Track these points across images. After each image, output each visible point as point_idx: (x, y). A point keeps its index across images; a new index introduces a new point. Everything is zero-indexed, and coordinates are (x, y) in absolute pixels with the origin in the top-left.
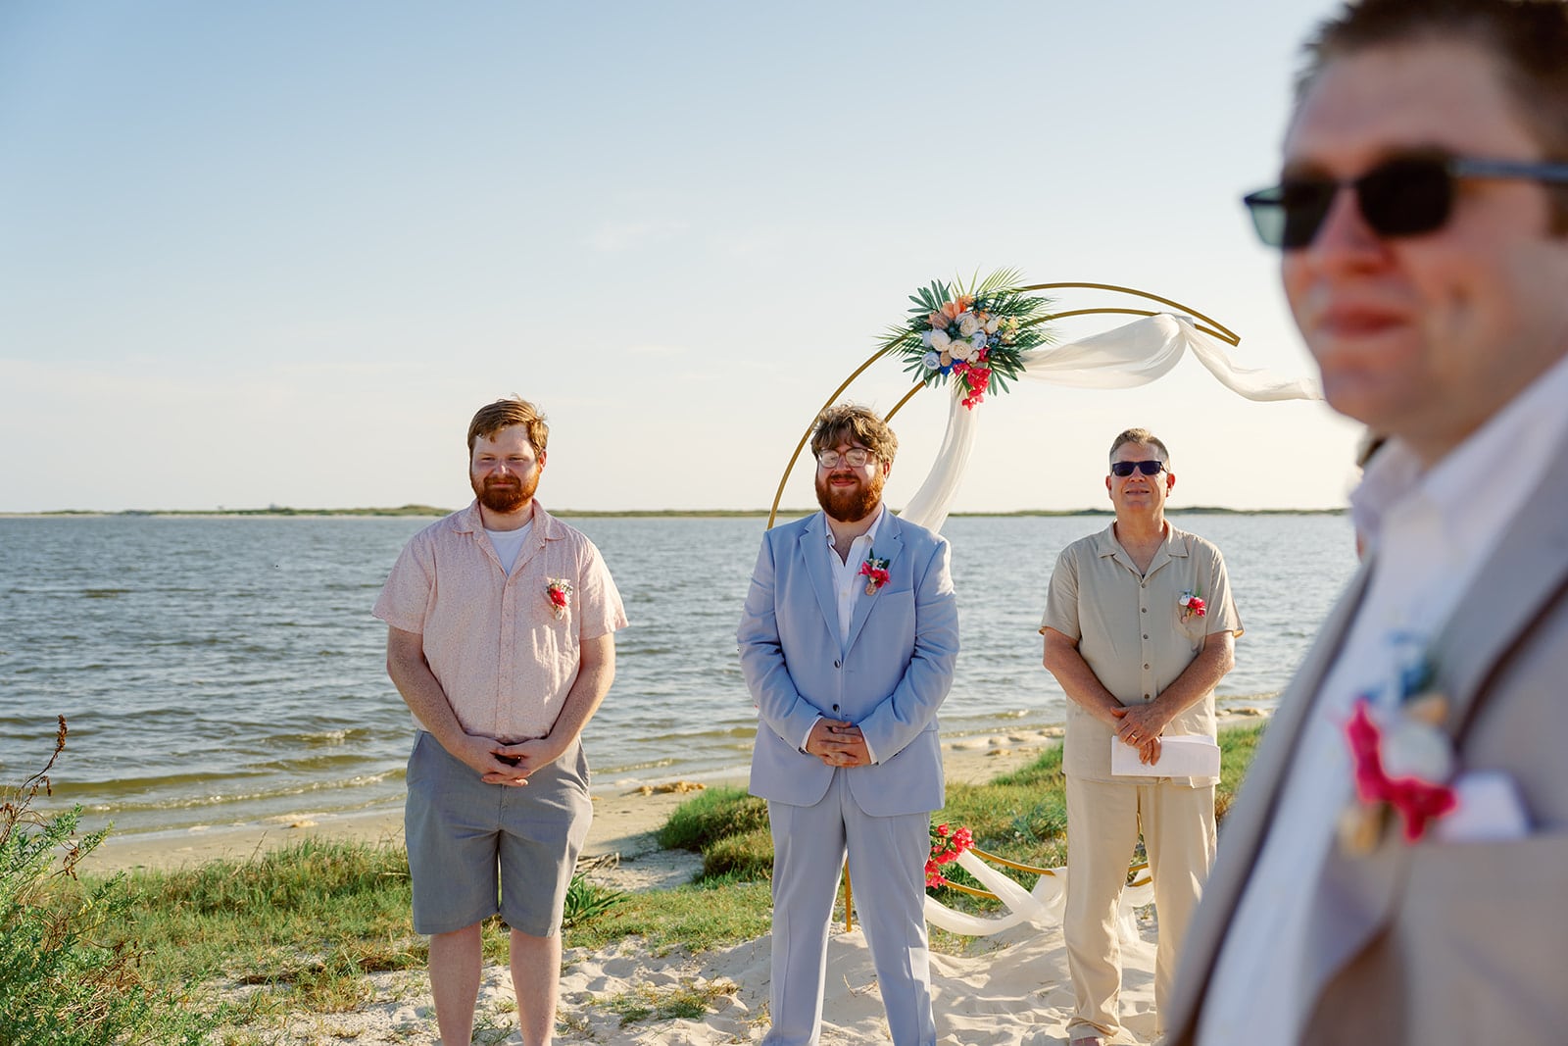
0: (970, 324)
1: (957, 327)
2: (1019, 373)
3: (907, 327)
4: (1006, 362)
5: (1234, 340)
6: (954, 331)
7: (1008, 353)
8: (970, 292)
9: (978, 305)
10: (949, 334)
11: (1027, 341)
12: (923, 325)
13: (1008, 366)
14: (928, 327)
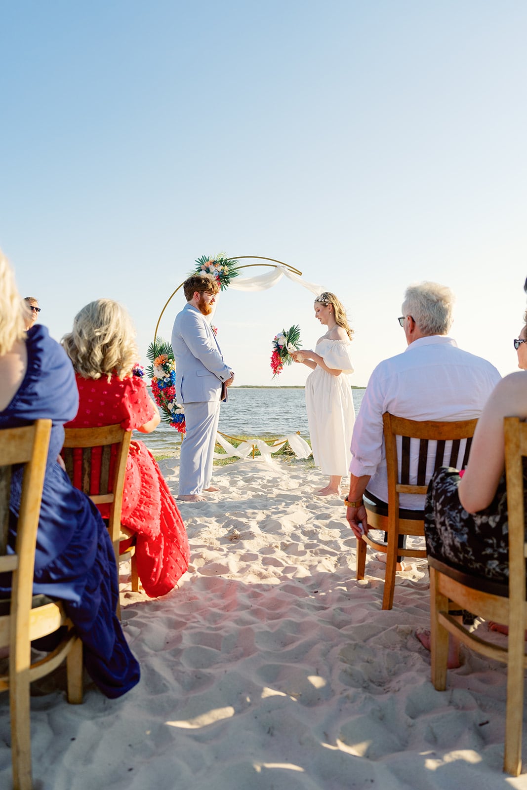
0: (212, 268)
1: (209, 270)
2: (228, 284)
3: (196, 270)
4: (225, 281)
5: (300, 274)
6: (208, 271)
7: (226, 278)
8: (212, 259)
9: (214, 263)
10: (206, 271)
11: (234, 274)
12: (200, 270)
13: (225, 282)
14: (201, 270)
